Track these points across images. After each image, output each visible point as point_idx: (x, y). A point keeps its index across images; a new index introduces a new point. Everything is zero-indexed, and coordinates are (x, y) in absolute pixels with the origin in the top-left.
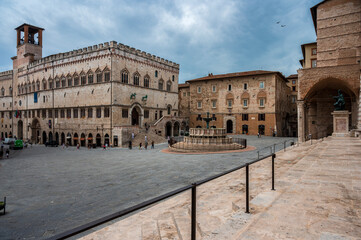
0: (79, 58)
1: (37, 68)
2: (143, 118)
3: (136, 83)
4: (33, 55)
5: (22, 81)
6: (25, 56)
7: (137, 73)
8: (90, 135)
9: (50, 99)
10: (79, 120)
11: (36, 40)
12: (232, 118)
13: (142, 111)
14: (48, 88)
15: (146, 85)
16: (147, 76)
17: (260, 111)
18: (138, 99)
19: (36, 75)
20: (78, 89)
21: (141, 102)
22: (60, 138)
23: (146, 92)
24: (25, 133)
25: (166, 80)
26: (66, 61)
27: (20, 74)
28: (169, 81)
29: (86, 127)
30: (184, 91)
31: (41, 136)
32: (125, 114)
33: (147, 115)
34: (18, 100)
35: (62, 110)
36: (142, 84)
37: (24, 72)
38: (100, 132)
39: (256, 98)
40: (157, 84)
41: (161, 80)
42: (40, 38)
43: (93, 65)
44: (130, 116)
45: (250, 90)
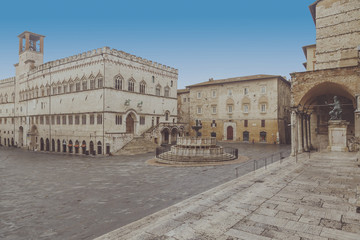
0: (74, 64)
1: (36, 75)
2: (138, 124)
3: (131, 89)
4: (33, 62)
5: (23, 87)
6: (26, 62)
7: (132, 79)
8: (84, 142)
9: (47, 106)
10: (74, 126)
11: (38, 47)
12: (233, 125)
13: (138, 117)
14: (46, 94)
15: (142, 91)
16: (143, 82)
17: (262, 117)
18: (133, 105)
19: (35, 81)
20: (72, 95)
21: (136, 108)
22: (56, 145)
23: (141, 98)
24: (25, 139)
25: (163, 85)
26: (62, 67)
27: (22, 80)
28: (167, 87)
29: (80, 134)
30: (183, 96)
31: (39, 143)
32: (119, 120)
33: (142, 121)
34: (19, 106)
35: (58, 116)
36: (137, 89)
37: (25, 79)
38: (93, 139)
39: (257, 103)
40: (154, 90)
41: (159, 85)
42: (41, 45)
43: (87, 71)
44: (124, 123)
45: (250, 95)
